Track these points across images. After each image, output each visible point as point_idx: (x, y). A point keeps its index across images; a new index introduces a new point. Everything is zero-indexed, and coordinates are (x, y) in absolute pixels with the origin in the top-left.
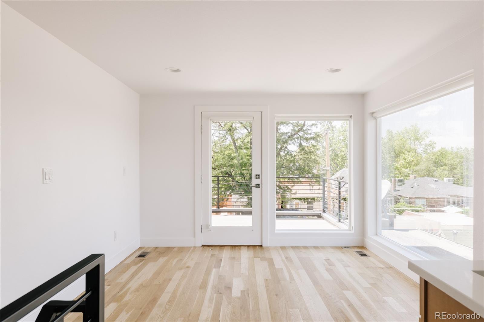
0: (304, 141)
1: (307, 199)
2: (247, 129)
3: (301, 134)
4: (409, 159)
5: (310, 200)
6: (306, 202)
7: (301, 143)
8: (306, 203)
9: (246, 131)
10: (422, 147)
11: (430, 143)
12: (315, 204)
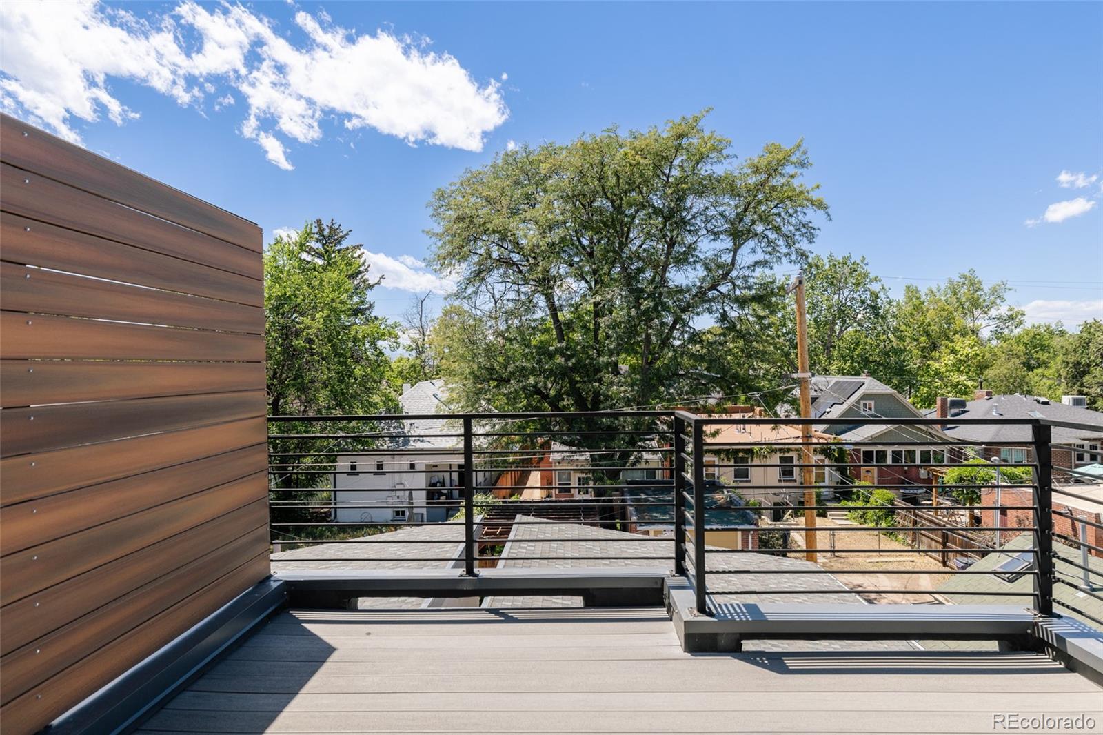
0: (732, 308)
1: (736, 452)
2: (587, 282)
3: (724, 289)
4: (965, 351)
5: (741, 455)
6: (733, 460)
7: (724, 311)
8: (732, 463)
9: (583, 284)
10: (991, 323)
11: (1009, 313)
12: (754, 463)
